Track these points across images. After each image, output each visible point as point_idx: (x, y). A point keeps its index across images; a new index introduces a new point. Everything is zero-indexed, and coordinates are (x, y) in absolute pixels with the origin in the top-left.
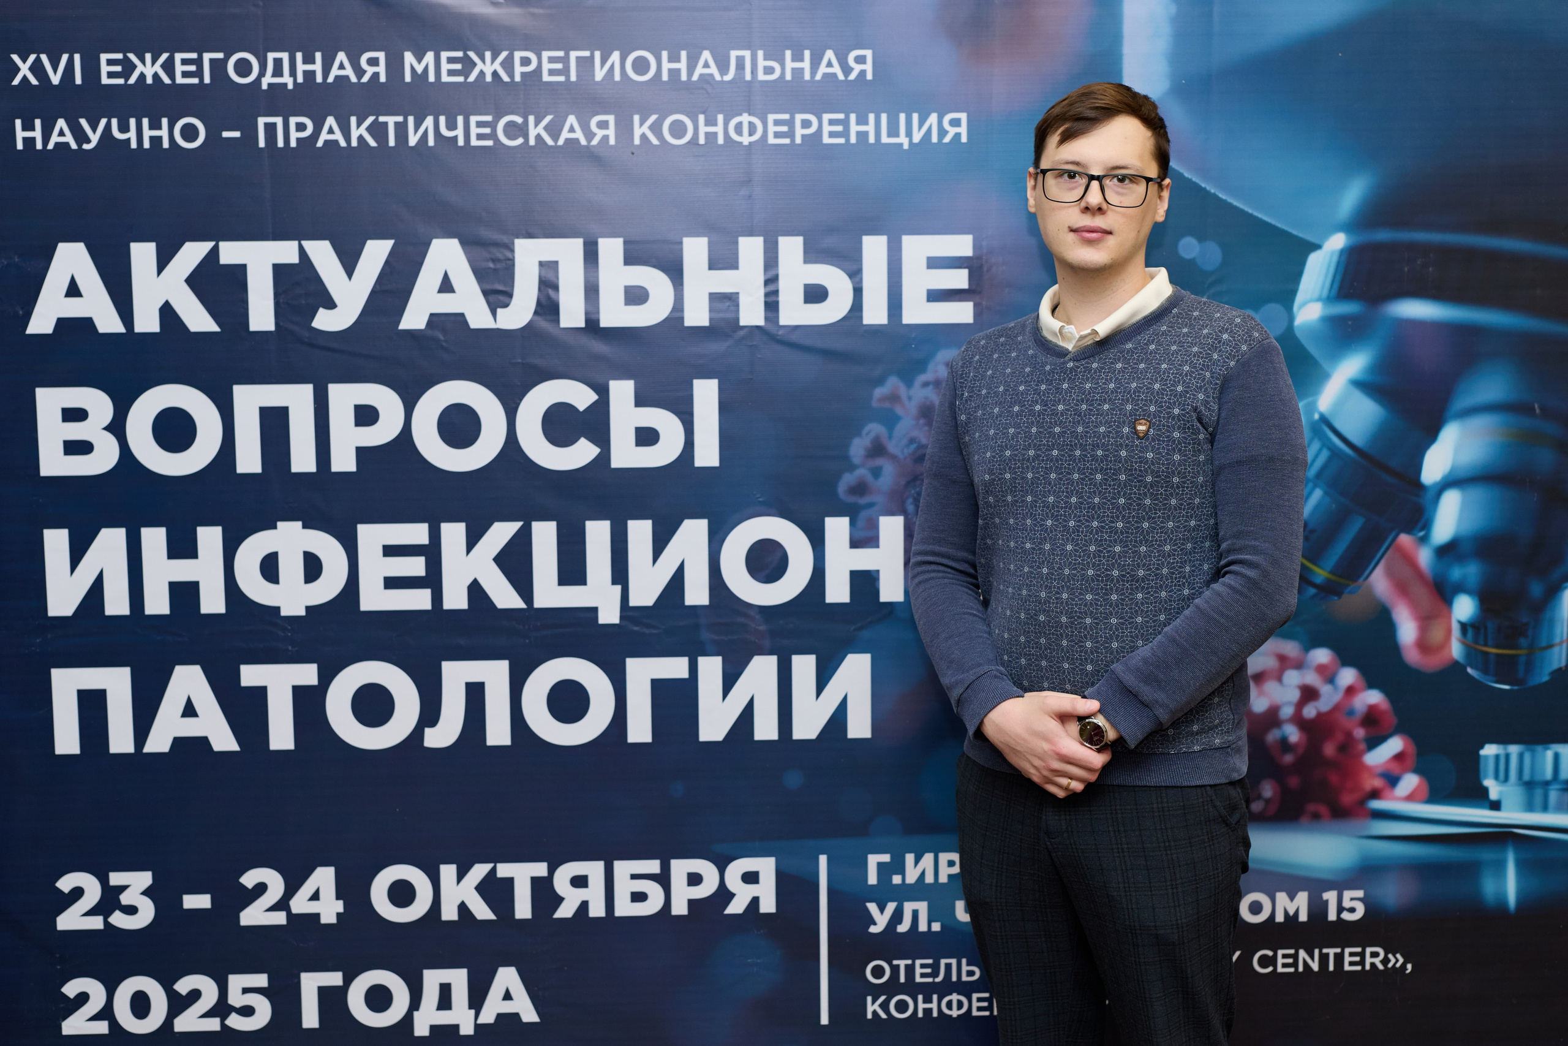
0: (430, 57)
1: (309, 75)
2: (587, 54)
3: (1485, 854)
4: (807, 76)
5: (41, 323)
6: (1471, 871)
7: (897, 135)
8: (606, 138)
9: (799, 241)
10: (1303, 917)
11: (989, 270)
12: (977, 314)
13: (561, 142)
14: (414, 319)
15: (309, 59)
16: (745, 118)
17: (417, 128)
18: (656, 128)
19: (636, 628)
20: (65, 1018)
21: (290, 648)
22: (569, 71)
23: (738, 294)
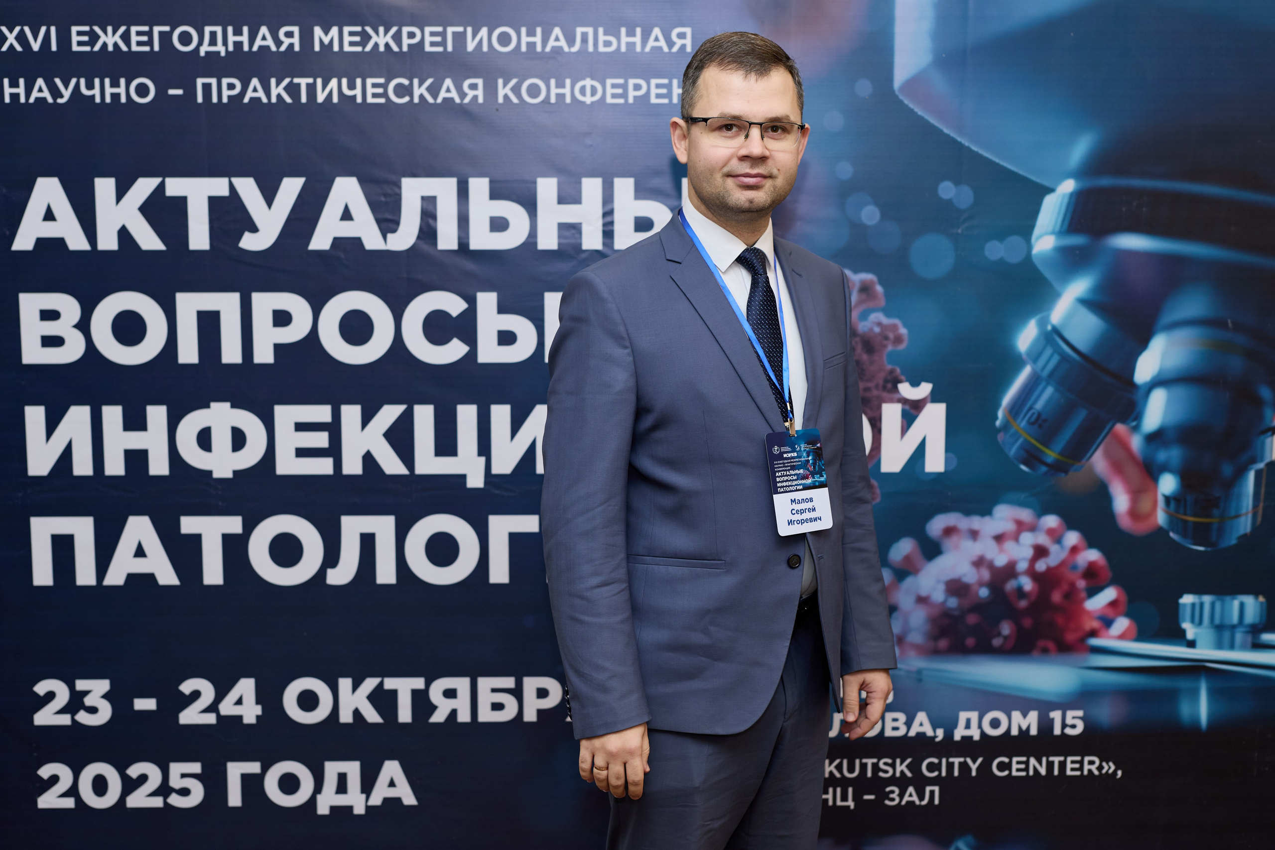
0: (334, 31)
1: (238, 45)
2: (460, 29)
3: (1182, 683)
4: (638, 49)
5: (24, 241)
6: (1171, 696)
8: (475, 98)
9: (630, 182)
10: (1034, 731)
13: (439, 100)
14: (320, 241)
15: (238, 32)
16: (588, 82)
17: (324, 87)
18: (516, 90)
19: (497, 492)
20: (40, 794)
21: (220, 503)
22: (446, 43)
23: (581, 224)
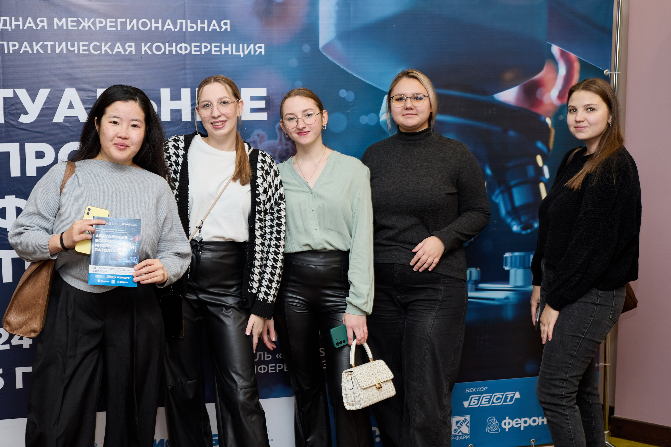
0: (64, 20)
1: (17, 26)
2: (124, 20)
4: (206, 30)
7: (239, 52)
8: (131, 51)
11: (272, 101)
12: (269, 116)
13: (114, 53)
14: (58, 118)
15: (17, 20)
16: (183, 45)
17: (59, 46)
18: (150, 48)
22: (117, 26)
23: (181, 109)
